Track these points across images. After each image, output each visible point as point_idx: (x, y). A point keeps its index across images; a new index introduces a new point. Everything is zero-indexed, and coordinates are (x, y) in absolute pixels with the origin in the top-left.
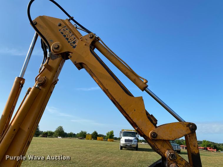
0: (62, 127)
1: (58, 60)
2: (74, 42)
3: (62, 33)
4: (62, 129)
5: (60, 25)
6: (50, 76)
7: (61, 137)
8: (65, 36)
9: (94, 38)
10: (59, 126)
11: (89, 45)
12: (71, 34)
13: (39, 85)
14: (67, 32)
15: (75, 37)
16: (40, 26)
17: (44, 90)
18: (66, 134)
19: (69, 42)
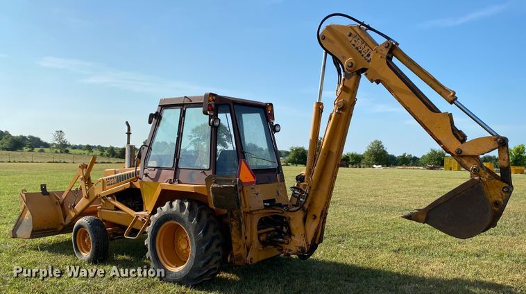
0: (380, 142)
1: (353, 79)
2: (368, 55)
3: (354, 45)
4: (382, 146)
5: (350, 35)
6: (347, 98)
7: (380, 166)
8: (357, 48)
9: (390, 47)
10: (373, 141)
11: (385, 57)
12: (363, 45)
13: (339, 110)
14: (359, 44)
15: (368, 48)
16: (329, 40)
17: (344, 113)
18: (393, 158)
19: (363, 55)
